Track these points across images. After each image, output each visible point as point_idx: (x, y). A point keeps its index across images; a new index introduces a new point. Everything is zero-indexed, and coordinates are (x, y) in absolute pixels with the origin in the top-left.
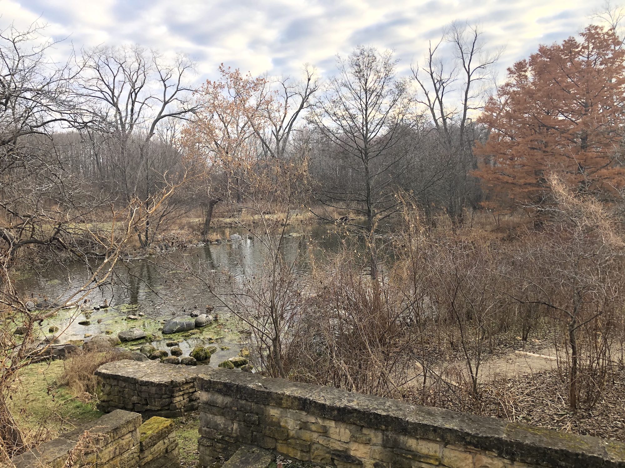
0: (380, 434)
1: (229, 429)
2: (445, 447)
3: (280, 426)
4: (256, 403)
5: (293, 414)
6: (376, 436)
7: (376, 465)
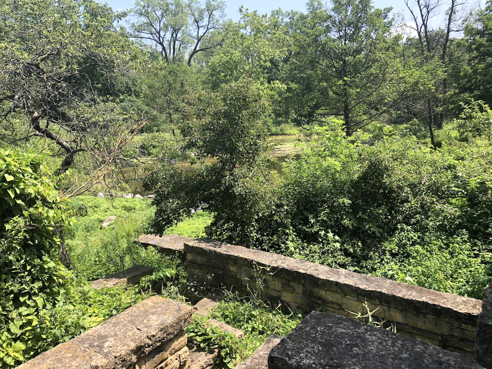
0: (301, 286)
2: (345, 297)
3: (237, 279)
4: (222, 262)
5: (245, 270)
6: (299, 288)
7: (298, 307)
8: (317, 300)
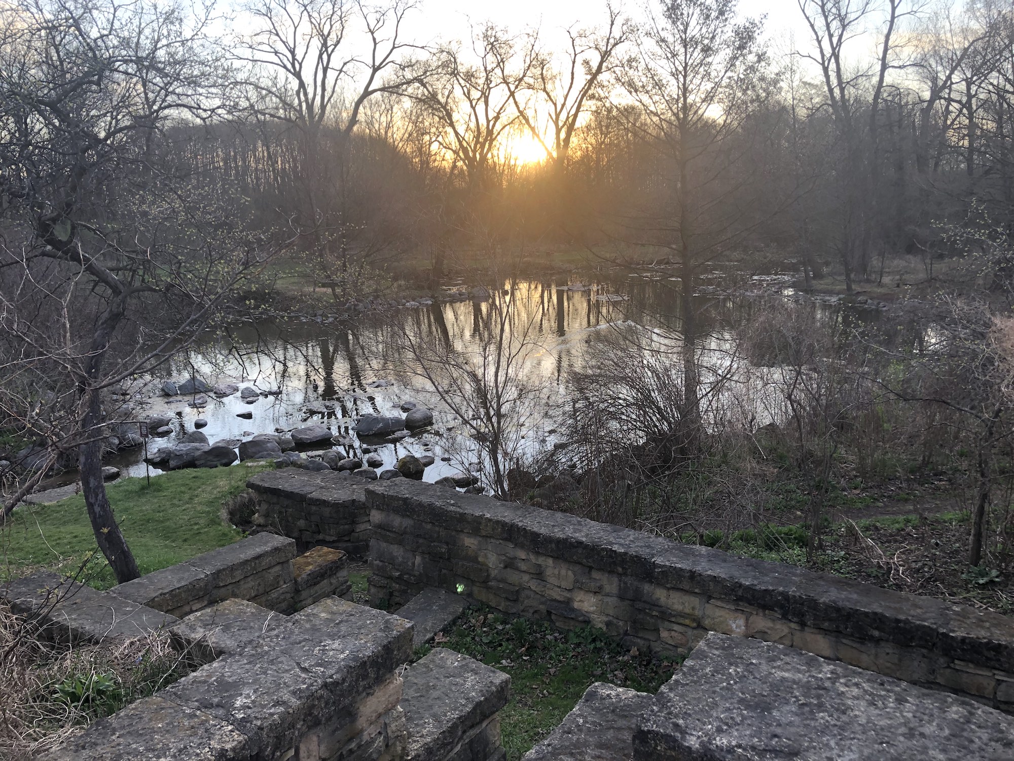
0: (615, 580)
1: (410, 564)
2: (707, 602)
3: (478, 563)
4: (446, 528)
5: (496, 546)
6: (611, 583)
7: (608, 624)
8: (650, 609)
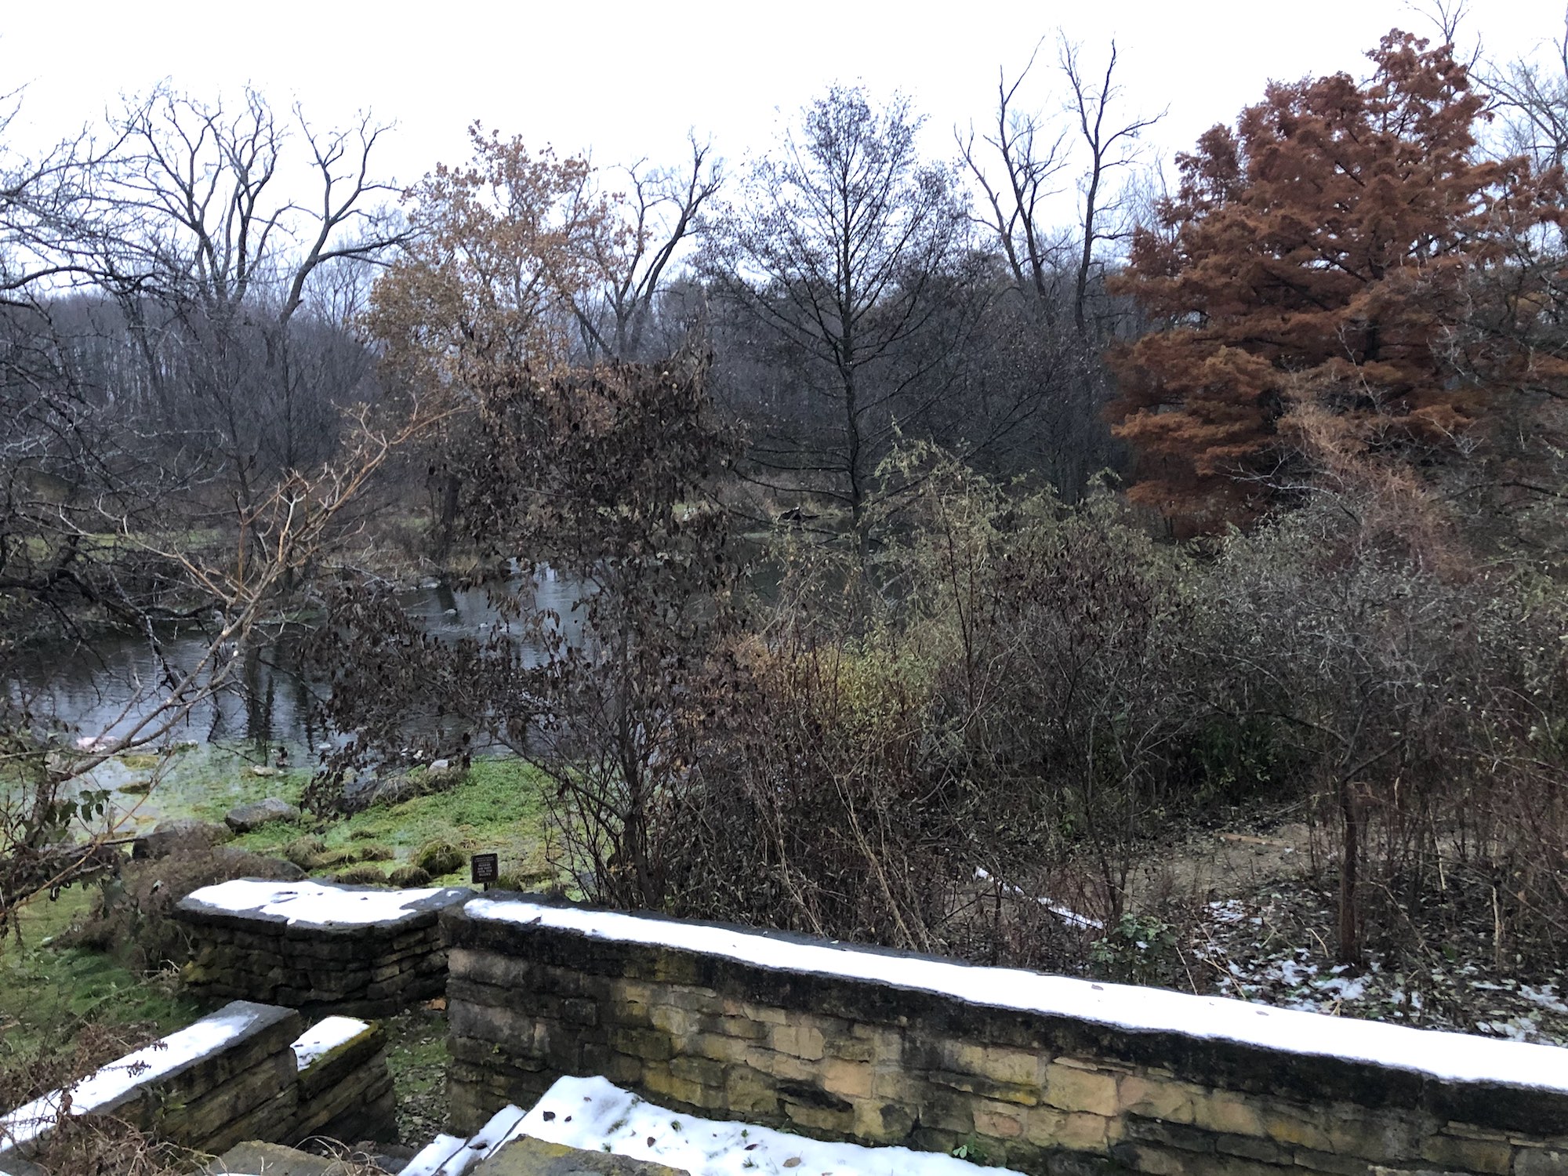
0: (895, 1038)
1: (525, 1038)
2: (1052, 1062)
3: (651, 1028)
4: (592, 973)
5: (683, 996)
6: (887, 1044)
7: (886, 1112)
8: (958, 1082)
